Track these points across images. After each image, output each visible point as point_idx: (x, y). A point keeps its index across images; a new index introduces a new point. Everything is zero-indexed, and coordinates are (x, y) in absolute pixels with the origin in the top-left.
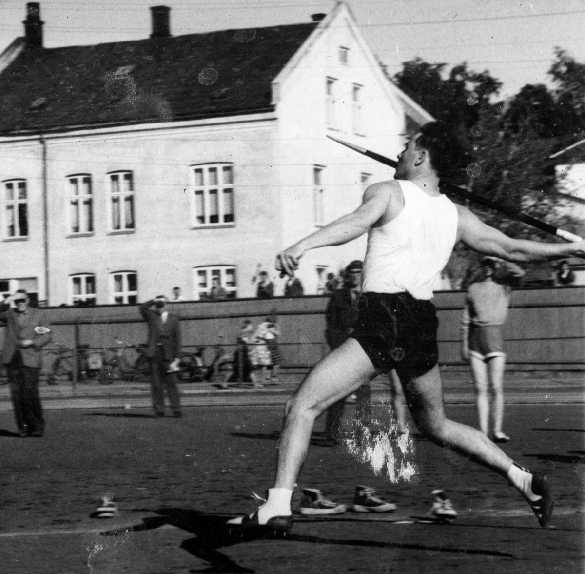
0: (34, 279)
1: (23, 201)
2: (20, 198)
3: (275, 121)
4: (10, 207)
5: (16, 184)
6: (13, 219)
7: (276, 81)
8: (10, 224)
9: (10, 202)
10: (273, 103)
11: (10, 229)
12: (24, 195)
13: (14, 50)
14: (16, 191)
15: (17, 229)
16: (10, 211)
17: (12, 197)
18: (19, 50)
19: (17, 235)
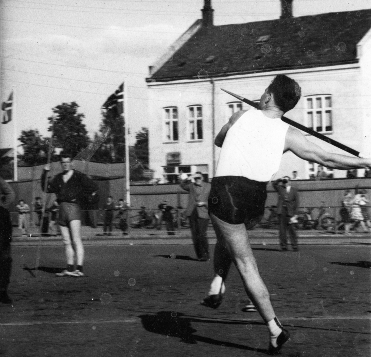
0: (206, 165)
1: (199, 118)
2: (198, 116)
3: (359, 69)
4: (192, 122)
5: (195, 108)
6: (193, 129)
7: (360, 44)
8: (192, 132)
9: (192, 119)
10: (358, 58)
11: (191, 136)
12: (200, 114)
13: (196, 27)
14: (196, 112)
15: (196, 135)
16: (192, 124)
17: (193, 116)
18: (198, 27)
19: (196, 139)
